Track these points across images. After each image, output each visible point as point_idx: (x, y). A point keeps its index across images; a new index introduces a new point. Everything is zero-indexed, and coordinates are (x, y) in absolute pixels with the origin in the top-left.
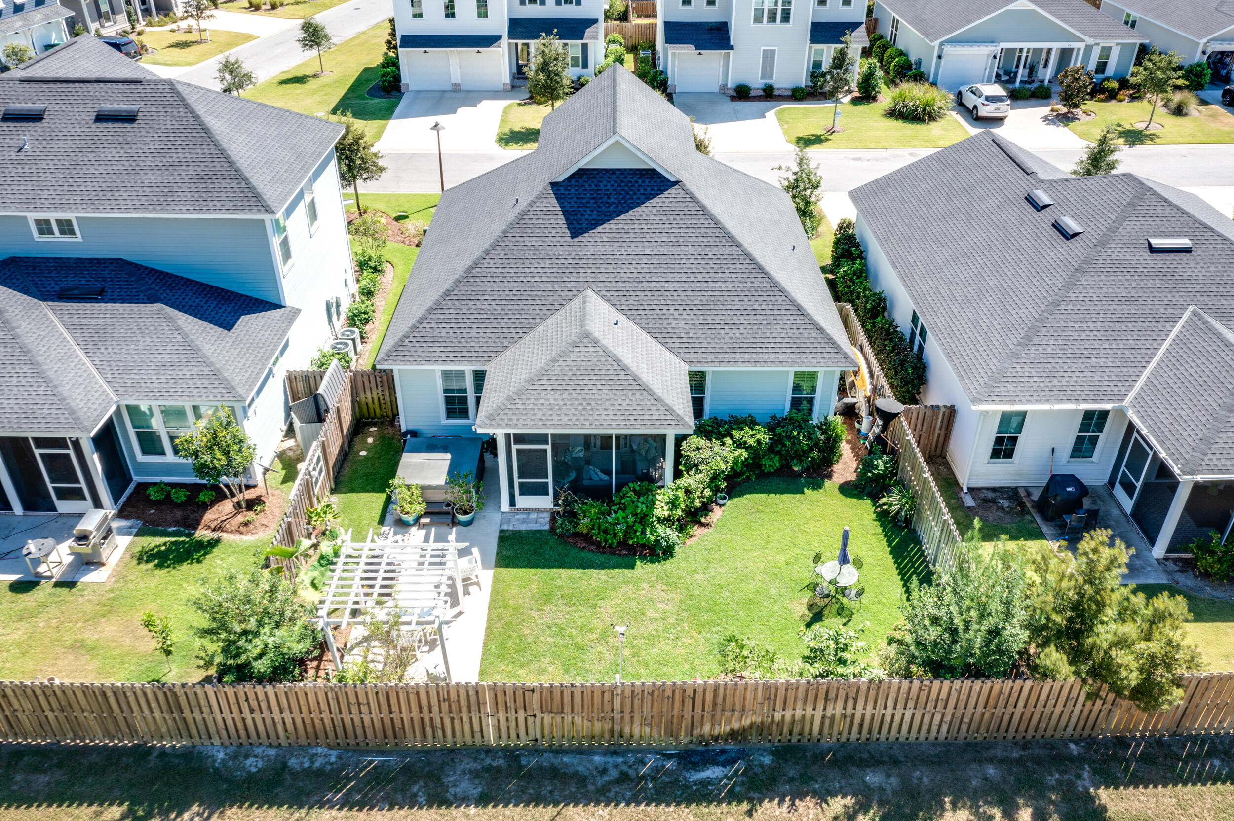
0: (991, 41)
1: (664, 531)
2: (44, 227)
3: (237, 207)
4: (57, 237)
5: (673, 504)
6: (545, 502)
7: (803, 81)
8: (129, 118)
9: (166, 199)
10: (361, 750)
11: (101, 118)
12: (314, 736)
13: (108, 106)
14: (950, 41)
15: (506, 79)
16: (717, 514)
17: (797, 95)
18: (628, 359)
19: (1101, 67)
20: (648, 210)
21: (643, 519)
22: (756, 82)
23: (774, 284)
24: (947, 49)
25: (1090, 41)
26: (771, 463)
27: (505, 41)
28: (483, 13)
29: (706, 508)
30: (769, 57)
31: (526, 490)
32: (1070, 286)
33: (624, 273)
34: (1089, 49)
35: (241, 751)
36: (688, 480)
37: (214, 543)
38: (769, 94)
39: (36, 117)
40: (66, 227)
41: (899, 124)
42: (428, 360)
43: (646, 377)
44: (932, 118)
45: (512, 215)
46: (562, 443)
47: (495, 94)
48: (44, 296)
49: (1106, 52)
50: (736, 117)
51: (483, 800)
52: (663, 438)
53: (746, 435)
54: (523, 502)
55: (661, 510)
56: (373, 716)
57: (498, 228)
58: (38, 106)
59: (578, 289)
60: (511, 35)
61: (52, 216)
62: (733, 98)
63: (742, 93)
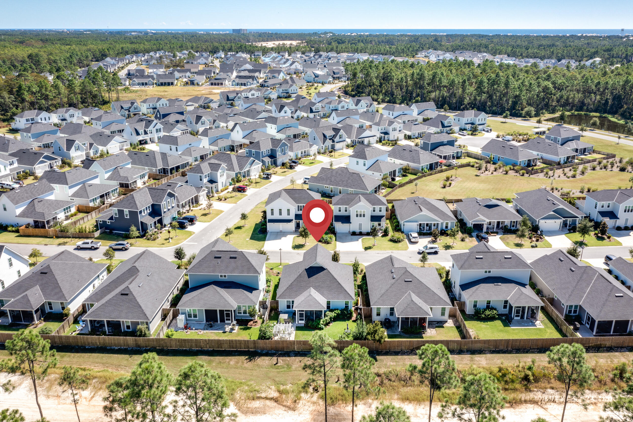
0: (416, 222)
1: (322, 326)
2: (221, 276)
3: (254, 273)
4: (223, 278)
5: (323, 322)
6: (303, 322)
7: (369, 230)
8: (235, 258)
9: (242, 272)
10: (278, 351)
11: (231, 258)
12: (272, 349)
13: (232, 256)
14: (406, 222)
15: (294, 229)
16: (331, 324)
17: (368, 234)
18: (317, 299)
19: (447, 227)
20: (321, 273)
21: (319, 324)
22: (358, 231)
23: (342, 287)
24: (405, 223)
25: (442, 221)
26: (341, 317)
27: (294, 220)
28: (289, 214)
29: (329, 323)
30: (360, 225)
31: (300, 320)
32: (390, 287)
33: (317, 284)
34: (442, 224)
35: (262, 351)
36: (326, 318)
37: (251, 328)
38: (361, 234)
39: (220, 258)
40: (225, 276)
41: (391, 243)
42: (285, 298)
43: (319, 301)
44: (400, 242)
45: (298, 274)
46: (306, 311)
47: (291, 233)
48: (222, 287)
49: (447, 224)
50: (352, 240)
51: (295, 356)
52: (322, 311)
53: (336, 311)
54: (300, 322)
55: (321, 322)
56: (281, 346)
57: (296, 276)
58: (220, 256)
59: (309, 287)
60: (295, 219)
61: (223, 274)
62: (352, 235)
63: (354, 234)
